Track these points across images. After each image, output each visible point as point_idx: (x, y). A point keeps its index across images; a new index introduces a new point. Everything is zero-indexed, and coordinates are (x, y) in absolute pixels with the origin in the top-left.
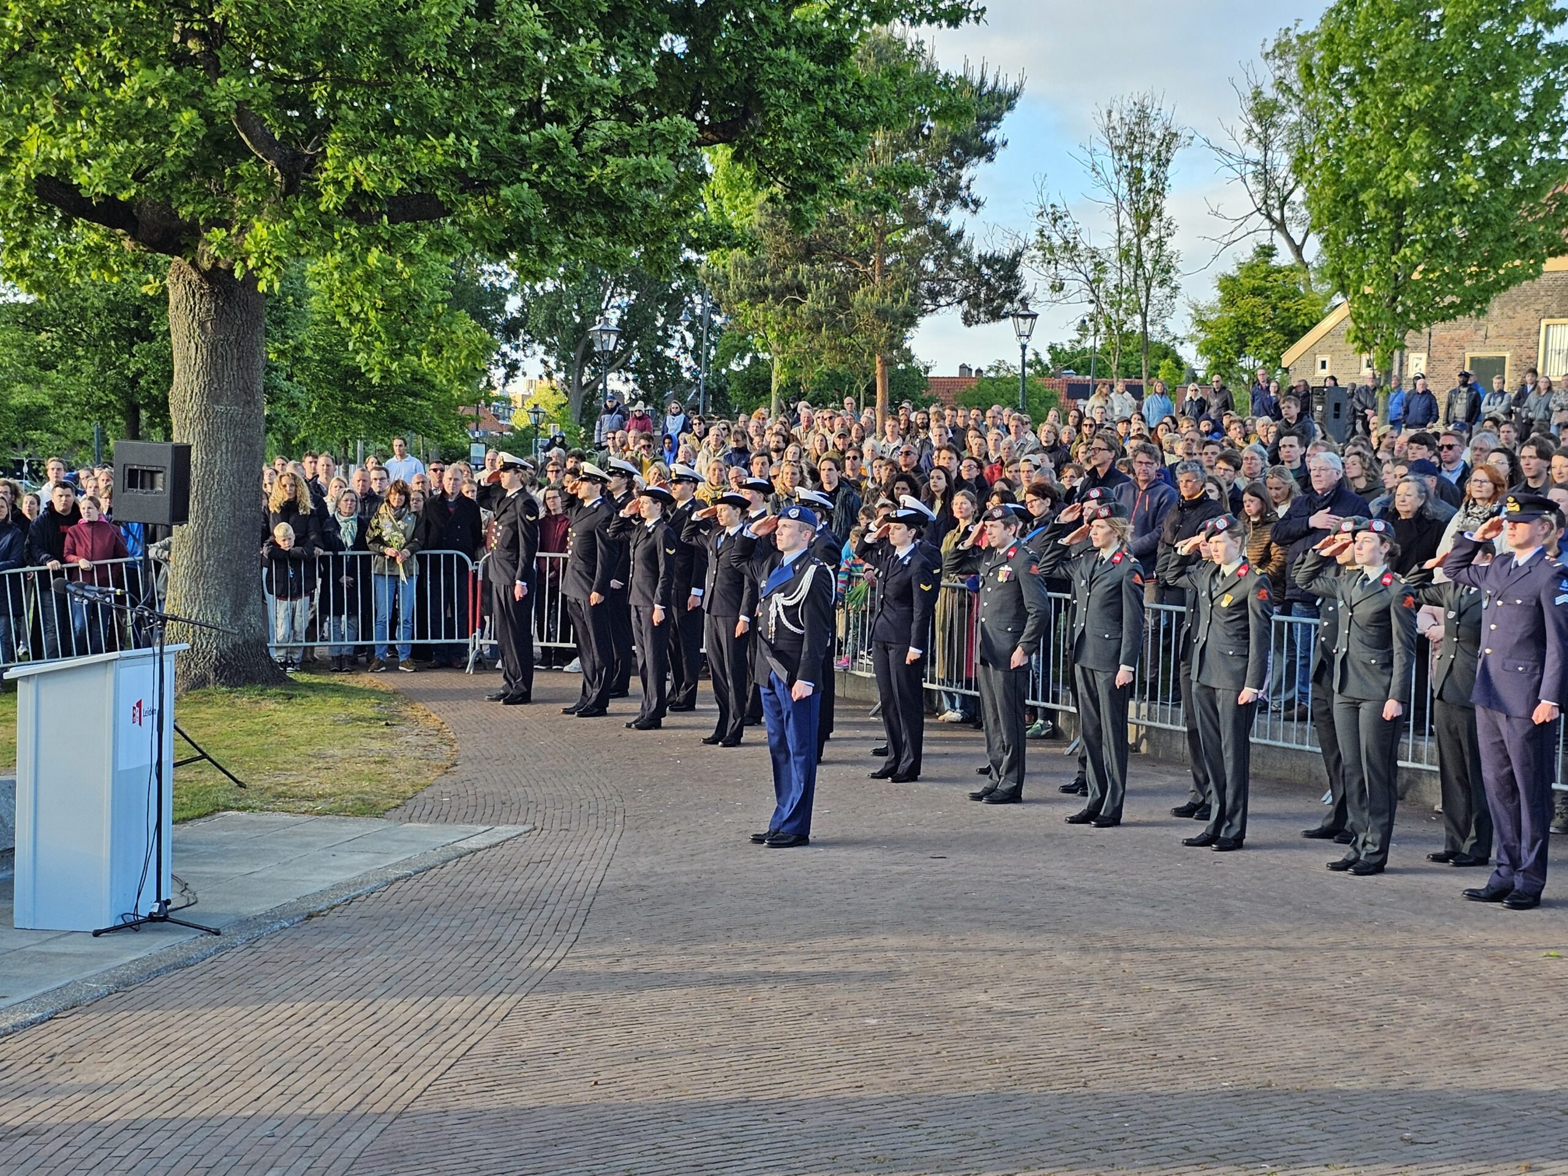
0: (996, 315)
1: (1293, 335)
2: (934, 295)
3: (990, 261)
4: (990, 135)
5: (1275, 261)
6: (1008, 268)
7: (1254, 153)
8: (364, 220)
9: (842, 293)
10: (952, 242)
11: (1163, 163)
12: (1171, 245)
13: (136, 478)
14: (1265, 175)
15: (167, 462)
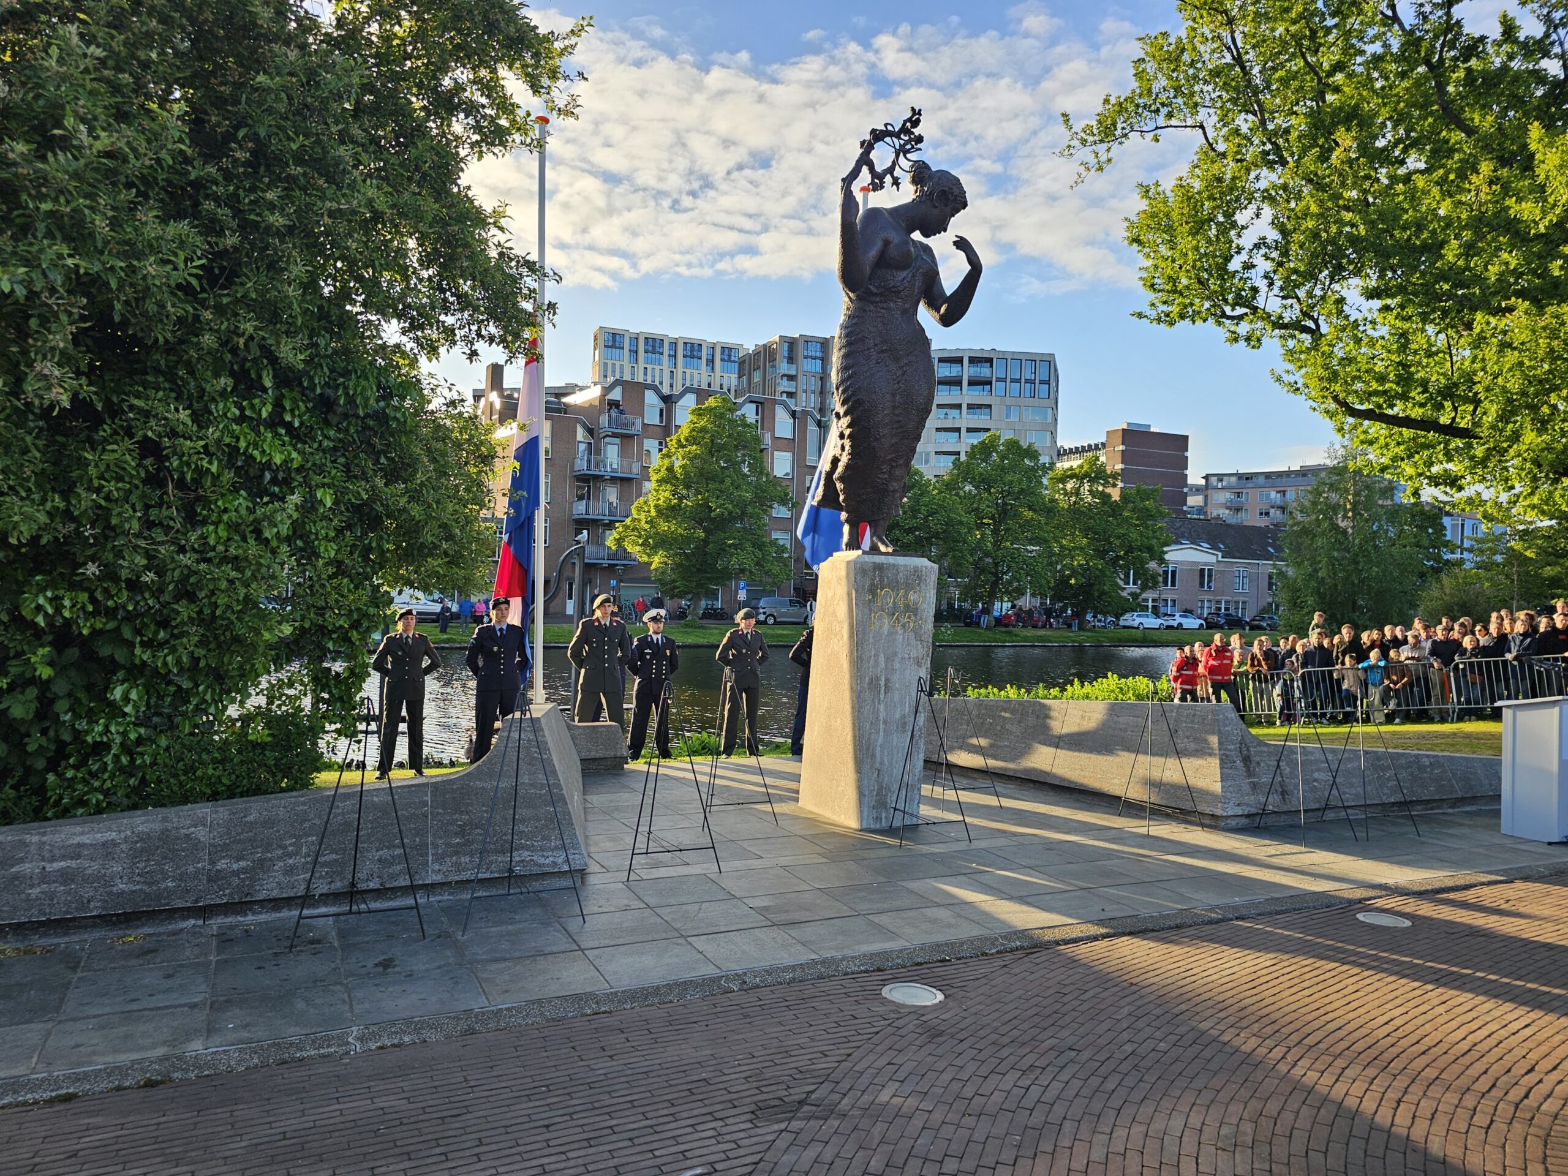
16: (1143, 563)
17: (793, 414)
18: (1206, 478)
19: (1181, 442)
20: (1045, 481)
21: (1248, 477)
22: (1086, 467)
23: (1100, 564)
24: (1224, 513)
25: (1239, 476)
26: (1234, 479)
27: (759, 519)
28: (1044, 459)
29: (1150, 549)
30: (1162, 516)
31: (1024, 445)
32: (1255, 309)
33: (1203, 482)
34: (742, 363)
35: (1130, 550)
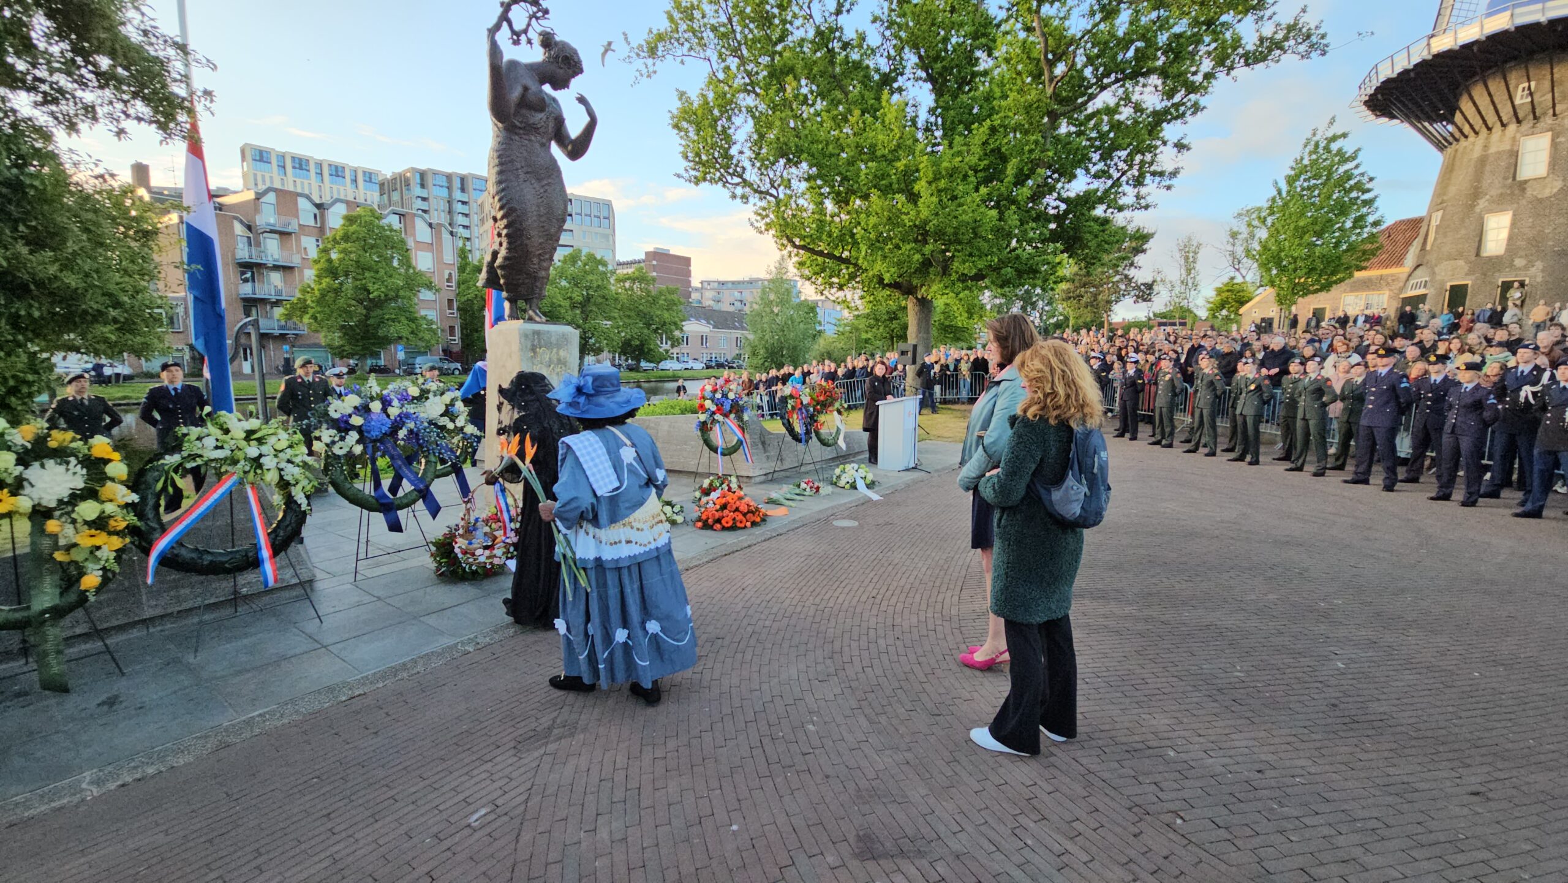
0: (1145, 300)
1: (1242, 303)
2: (1124, 295)
3: (1144, 284)
4: (1145, 247)
5: (1235, 281)
6: (1150, 286)
7: (1230, 248)
8: (963, 281)
9: (1095, 296)
10: (1128, 279)
11: (1195, 253)
12: (1198, 278)
13: (903, 353)
14: (1233, 254)
15: (911, 349)
16: (671, 331)
17: (430, 225)
18: (702, 283)
19: (687, 261)
20: (612, 281)
21: (723, 283)
22: (637, 274)
23: (646, 331)
24: (711, 303)
25: (719, 282)
26: (716, 285)
27: (410, 299)
28: (610, 267)
29: (675, 323)
30: (681, 303)
31: (599, 257)
32: (744, 181)
33: (700, 285)
34: (382, 185)
35: (664, 324)
